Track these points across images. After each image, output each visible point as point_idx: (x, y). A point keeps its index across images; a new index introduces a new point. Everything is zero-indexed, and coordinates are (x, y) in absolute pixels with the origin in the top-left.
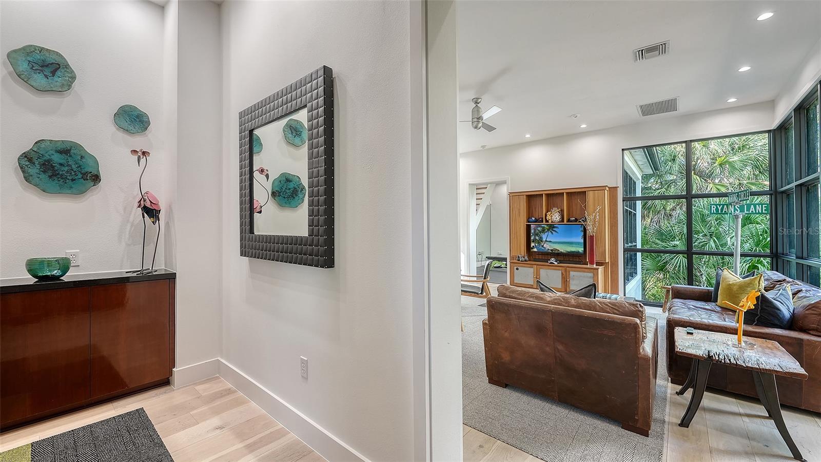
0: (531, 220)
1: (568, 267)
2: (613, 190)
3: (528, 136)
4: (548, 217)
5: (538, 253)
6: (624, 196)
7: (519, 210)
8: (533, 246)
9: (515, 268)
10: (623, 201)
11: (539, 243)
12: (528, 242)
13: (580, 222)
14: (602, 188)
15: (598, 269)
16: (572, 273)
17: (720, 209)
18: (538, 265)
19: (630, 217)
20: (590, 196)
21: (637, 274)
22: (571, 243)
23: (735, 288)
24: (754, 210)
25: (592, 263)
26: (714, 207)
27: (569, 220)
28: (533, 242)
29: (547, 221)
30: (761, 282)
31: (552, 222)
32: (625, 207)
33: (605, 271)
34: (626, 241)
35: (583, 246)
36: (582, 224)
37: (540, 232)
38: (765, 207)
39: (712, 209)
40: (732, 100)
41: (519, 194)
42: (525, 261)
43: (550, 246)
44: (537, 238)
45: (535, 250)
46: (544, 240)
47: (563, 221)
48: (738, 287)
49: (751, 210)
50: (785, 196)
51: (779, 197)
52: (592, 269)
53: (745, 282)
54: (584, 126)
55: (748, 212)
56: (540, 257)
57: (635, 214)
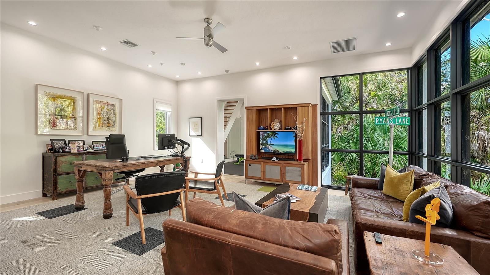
0: (260, 128)
1: (285, 163)
2: (314, 106)
3: (258, 64)
4: (272, 126)
5: (265, 153)
6: (322, 112)
7: (252, 120)
8: (262, 148)
9: (249, 164)
10: (321, 115)
11: (265, 146)
12: (258, 144)
13: (293, 130)
14: (307, 105)
15: (304, 165)
16: (287, 168)
17: (381, 121)
18: (264, 162)
19: (324, 127)
20: (299, 110)
21: (328, 164)
22: (286, 146)
23: (396, 181)
24: (401, 122)
25: (300, 160)
26: (377, 120)
27: (286, 129)
28: (261, 145)
29: (271, 129)
30: (413, 176)
31: (274, 130)
32: (322, 120)
33: (309, 166)
34: (322, 143)
35: (294, 148)
36: (294, 131)
37: (266, 137)
38: (407, 120)
39: (377, 121)
40: (388, 44)
41: (252, 108)
42: (256, 159)
43: (273, 148)
44: (264, 142)
45: (263, 151)
46: (269, 143)
47: (281, 129)
48: (398, 180)
49: (399, 122)
50: (417, 113)
51: (414, 113)
52: (300, 164)
53: (402, 176)
54: (295, 58)
55: (398, 123)
56: (267, 156)
57: (328, 126)
